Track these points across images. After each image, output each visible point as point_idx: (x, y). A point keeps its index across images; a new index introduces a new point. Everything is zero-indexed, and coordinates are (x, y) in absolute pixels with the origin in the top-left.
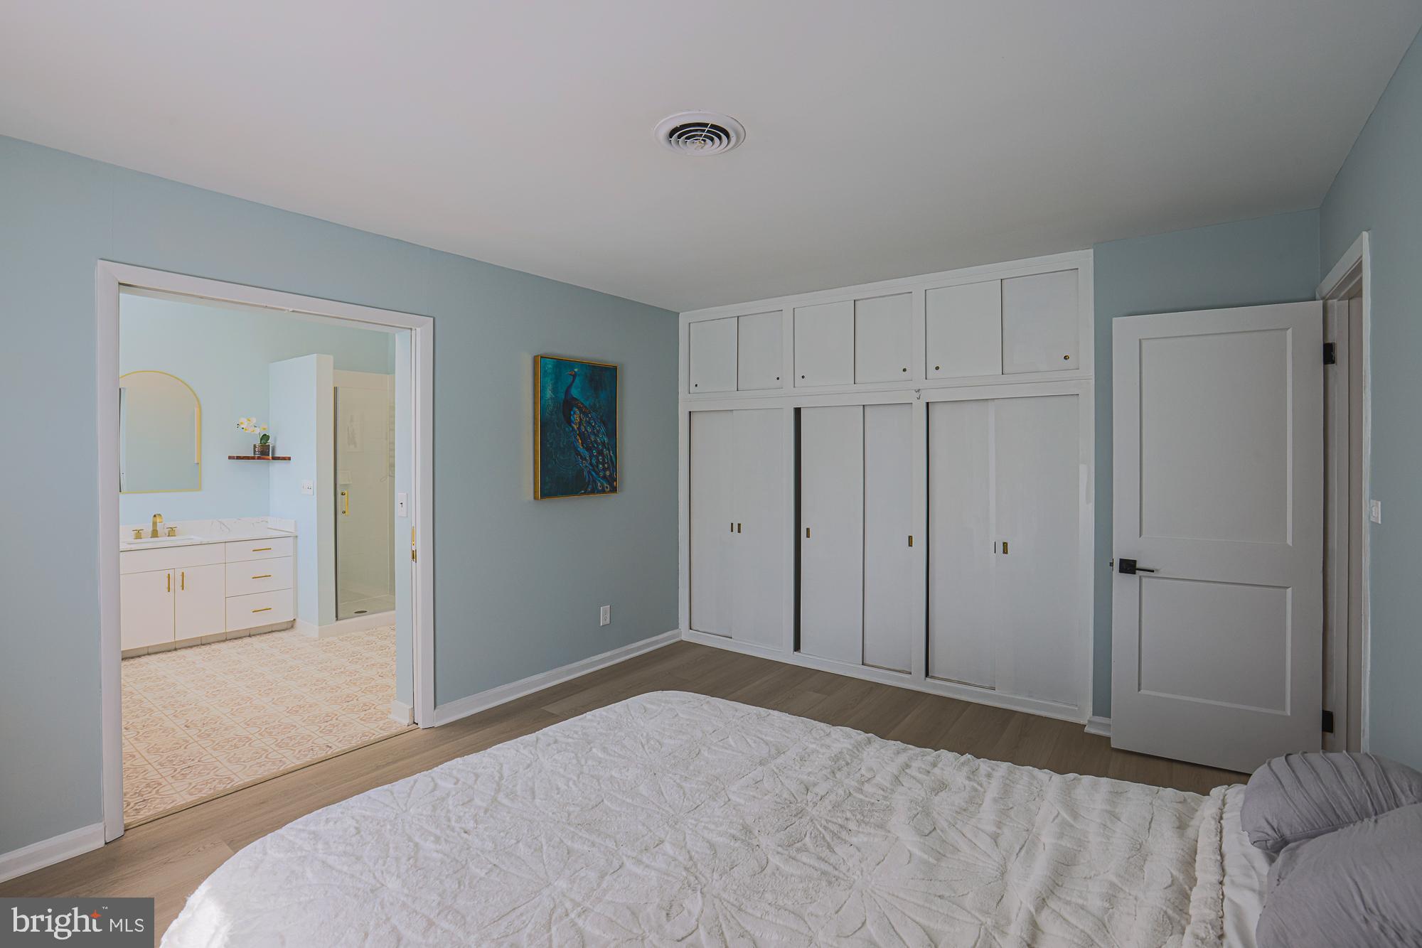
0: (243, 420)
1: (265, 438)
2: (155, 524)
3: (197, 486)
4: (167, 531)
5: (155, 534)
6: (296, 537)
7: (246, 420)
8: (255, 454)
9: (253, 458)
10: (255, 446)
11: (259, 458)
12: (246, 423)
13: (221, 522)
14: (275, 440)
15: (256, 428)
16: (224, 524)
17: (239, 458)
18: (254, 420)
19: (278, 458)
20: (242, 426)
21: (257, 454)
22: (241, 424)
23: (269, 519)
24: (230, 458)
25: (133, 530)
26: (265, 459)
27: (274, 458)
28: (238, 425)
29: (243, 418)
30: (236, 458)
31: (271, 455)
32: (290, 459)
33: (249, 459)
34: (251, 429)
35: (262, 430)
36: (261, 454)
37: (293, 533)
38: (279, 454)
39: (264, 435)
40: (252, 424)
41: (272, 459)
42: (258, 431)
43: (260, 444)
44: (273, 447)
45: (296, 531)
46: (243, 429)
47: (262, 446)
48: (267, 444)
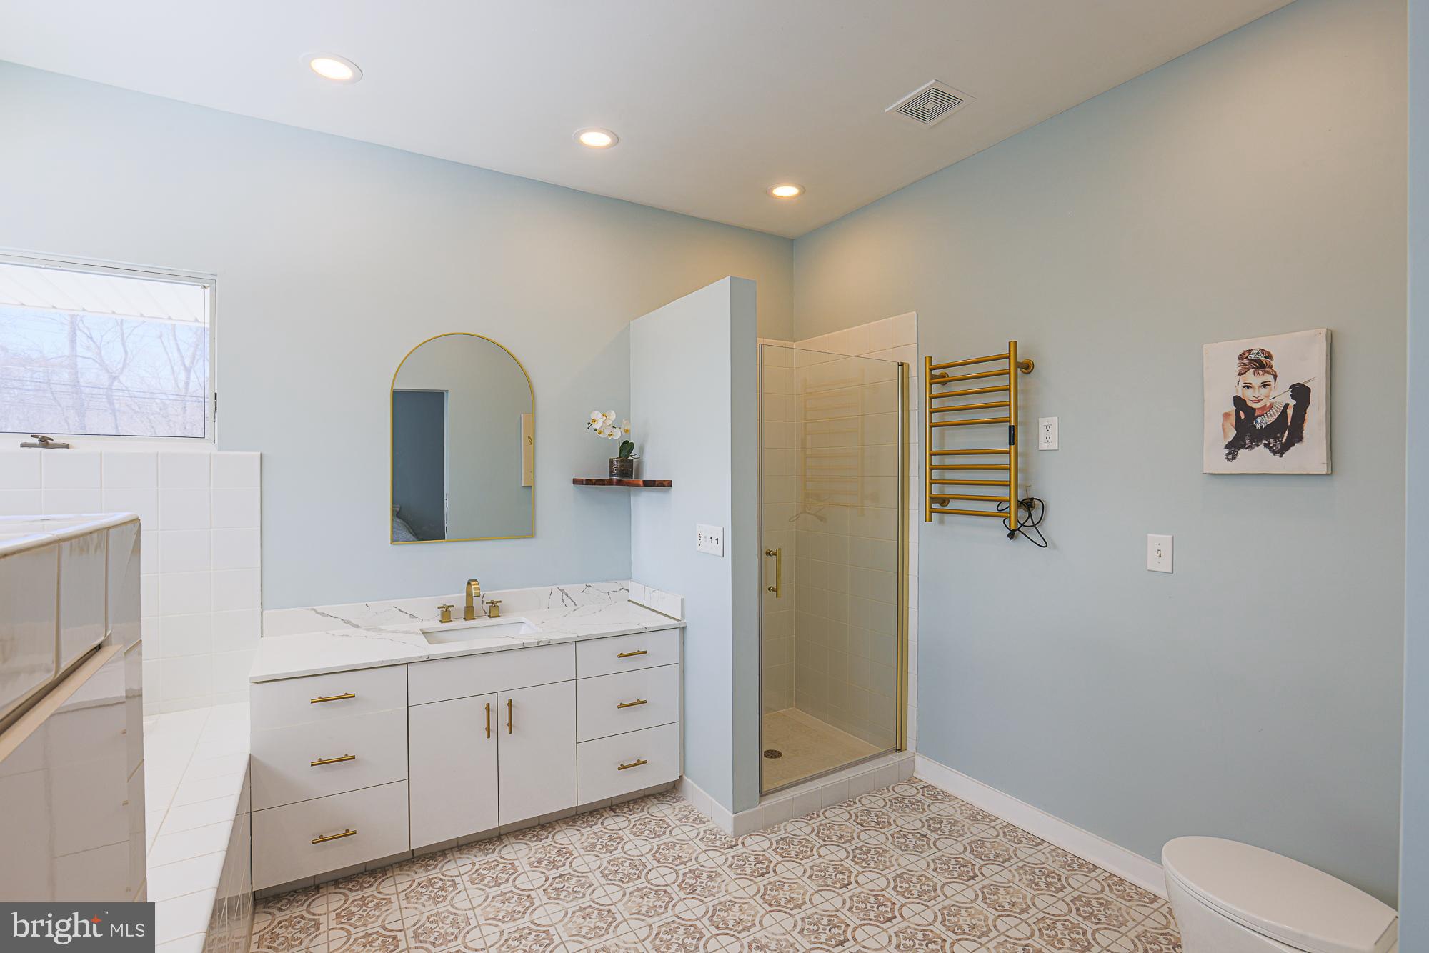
0: (596, 415)
1: (627, 447)
2: (469, 595)
3: (530, 533)
4: (486, 607)
5: (470, 613)
6: (684, 628)
7: (600, 415)
8: (611, 474)
9: (610, 483)
10: (611, 461)
11: (619, 483)
12: (601, 421)
13: (563, 591)
14: (642, 449)
15: (615, 430)
16: (567, 595)
17: (589, 482)
18: (613, 416)
19: (648, 484)
20: (595, 426)
21: (614, 476)
22: (594, 421)
23: (631, 585)
24: (576, 482)
25: (439, 608)
26: (628, 484)
27: (641, 483)
28: (589, 424)
29: (596, 412)
30: (584, 483)
31: (637, 477)
32: (669, 484)
33: (604, 485)
34: (608, 432)
35: (624, 433)
36: (621, 476)
37: (678, 620)
38: (648, 476)
39: (626, 442)
40: (609, 422)
41: (638, 485)
42: (618, 434)
43: (620, 457)
44: (640, 463)
45: (683, 616)
46: (596, 430)
47: (622, 461)
48: (630, 458)
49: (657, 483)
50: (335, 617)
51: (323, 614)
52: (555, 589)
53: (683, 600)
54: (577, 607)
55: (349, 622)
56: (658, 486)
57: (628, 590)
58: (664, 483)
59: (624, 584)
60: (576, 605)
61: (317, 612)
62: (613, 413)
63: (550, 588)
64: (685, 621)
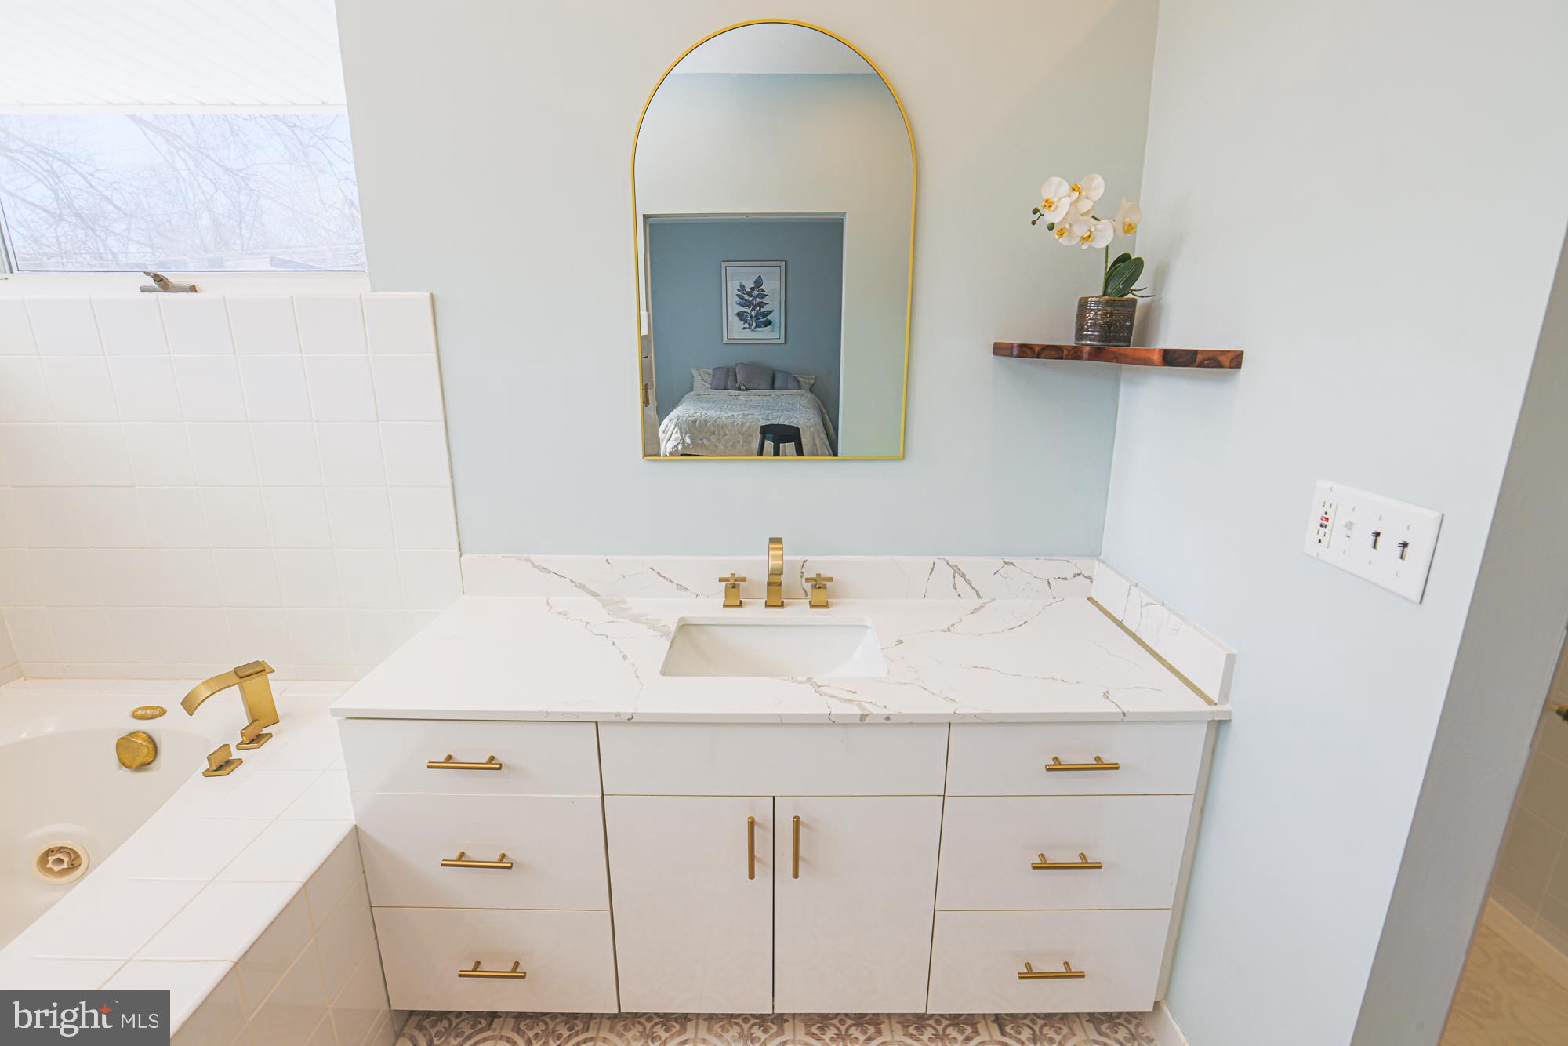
0: (1057, 189)
1: (1125, 269)
5: (775, 592)
6: (1222, 725)
7: (1065, 188)
8: (1080, 334)
9: (1074, 353)
10: (1083, 304)
11: (1097, 354)
12: (1066, 203)
13: (956, 569)
14: (1160, 276)
15: (1100, 225)
16: (963, 575)
17: (1026, 351)
18: (1097, 187)
19: (1173, 359)
20: (1050, 216)
21: (1087, 337)
22: (1049, 204)
23: (1099, 570)
24: (1000, 350)
25: (721, 580)
26: (1118, 358)
27: (1156, 357)
28: (1035, 211)
29: (1056, 180)
30: (1015, 351)
31: (1142, 341)
32: (1235, 360)
33: (1061, 358)
34: (1080, 231)
35: (1120, 232)
36: (1101, 339)
37: (1210, 702)
38: (1170, 338)
39: (1124, 258)
40: (1086, 206)
41: (1147, 362)
42: (1105, 236)
43: (1105, 293)
44: (1152, 311)
45: (1225, 695)
46: (1051, 227)
47: (1110, 303)
48: (1130, 296)
49: (1199, 358)
50: (560, 576)
51: (544, 569)
52: (941, 565)
53: (1231, 660)
54: (980, 602)
55: (581, 586)
56: (1201, 365)
57: (1090, 578)
58: (1222, 358)
59: (1084, 565)
60: (979, 596)
61: (535, 566)
62: (1099, 181)
63: (933, 558)
64: (1227, 707)
